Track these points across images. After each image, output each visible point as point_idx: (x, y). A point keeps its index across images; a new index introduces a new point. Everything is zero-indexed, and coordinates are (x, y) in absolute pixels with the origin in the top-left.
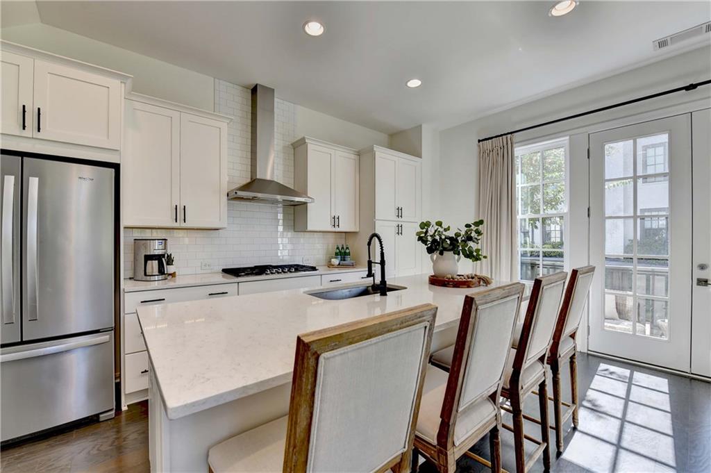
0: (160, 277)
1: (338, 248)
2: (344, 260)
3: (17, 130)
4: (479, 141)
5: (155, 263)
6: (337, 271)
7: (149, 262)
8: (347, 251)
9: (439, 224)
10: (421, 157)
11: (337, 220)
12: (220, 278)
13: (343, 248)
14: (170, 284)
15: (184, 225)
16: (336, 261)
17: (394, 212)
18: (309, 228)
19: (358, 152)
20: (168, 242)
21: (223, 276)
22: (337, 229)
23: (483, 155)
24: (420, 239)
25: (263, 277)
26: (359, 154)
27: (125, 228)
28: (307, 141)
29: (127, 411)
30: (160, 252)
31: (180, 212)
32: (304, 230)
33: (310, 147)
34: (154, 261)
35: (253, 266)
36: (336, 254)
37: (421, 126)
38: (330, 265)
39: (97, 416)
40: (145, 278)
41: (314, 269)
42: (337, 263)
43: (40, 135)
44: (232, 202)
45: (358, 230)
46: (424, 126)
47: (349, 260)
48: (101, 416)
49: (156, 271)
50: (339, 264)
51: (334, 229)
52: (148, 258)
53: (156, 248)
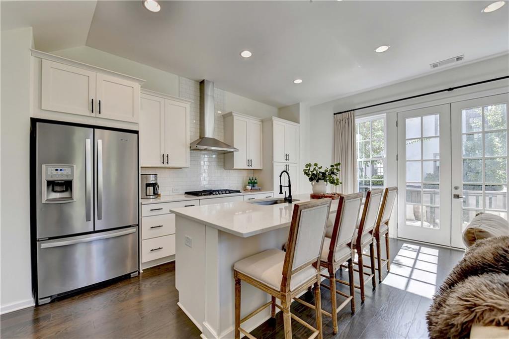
0: (153, 197)
1: (250, 179)
2: (254, 187)
3: (88, 113)
4: (335, 114)
5: (152, 188)
6: (250, 193)
7: (148, 188)
8: (256, 181)
9: (316, 165)
10: (299, 123)
11: (250, 162)
12: (183, 197)
13: (252, 179)
14: (158, 201)
15: (167, 166)
16: (249, 187)
17: (284, 158)
18: (235, 168)
19: (262, 120)
20: (158, 176)
21: (186, 197)
22: (250, 168)
23: (337, 123)
24: (306, 173)
25: (212, 196)
26: (262, 121)
27: (141, 168)
28: (233, 114)
29: (143, 273)
30: (153, 182)
31: (165, 158)
32: (232, 168)
33: (235, 118)
34: (150, 187)
35: (202, 190)
36: (249, 183)
37: (299, 104)
38: (245, 190)
39: (129, 275)
40: (146, 197)
41: (239, 192)
42: (250, 188)
43: (100, 116)
44: (193, 151)
45: (262, 168)
46: (300, 103)
47: (256, 187)
48: (132, 274)
49: (152, 193)
50: (251, 189)
51: (248, 168)
52: (148, 185)
53: (152, 180)
